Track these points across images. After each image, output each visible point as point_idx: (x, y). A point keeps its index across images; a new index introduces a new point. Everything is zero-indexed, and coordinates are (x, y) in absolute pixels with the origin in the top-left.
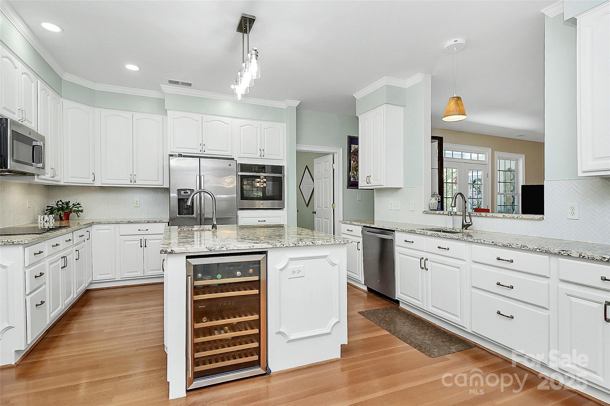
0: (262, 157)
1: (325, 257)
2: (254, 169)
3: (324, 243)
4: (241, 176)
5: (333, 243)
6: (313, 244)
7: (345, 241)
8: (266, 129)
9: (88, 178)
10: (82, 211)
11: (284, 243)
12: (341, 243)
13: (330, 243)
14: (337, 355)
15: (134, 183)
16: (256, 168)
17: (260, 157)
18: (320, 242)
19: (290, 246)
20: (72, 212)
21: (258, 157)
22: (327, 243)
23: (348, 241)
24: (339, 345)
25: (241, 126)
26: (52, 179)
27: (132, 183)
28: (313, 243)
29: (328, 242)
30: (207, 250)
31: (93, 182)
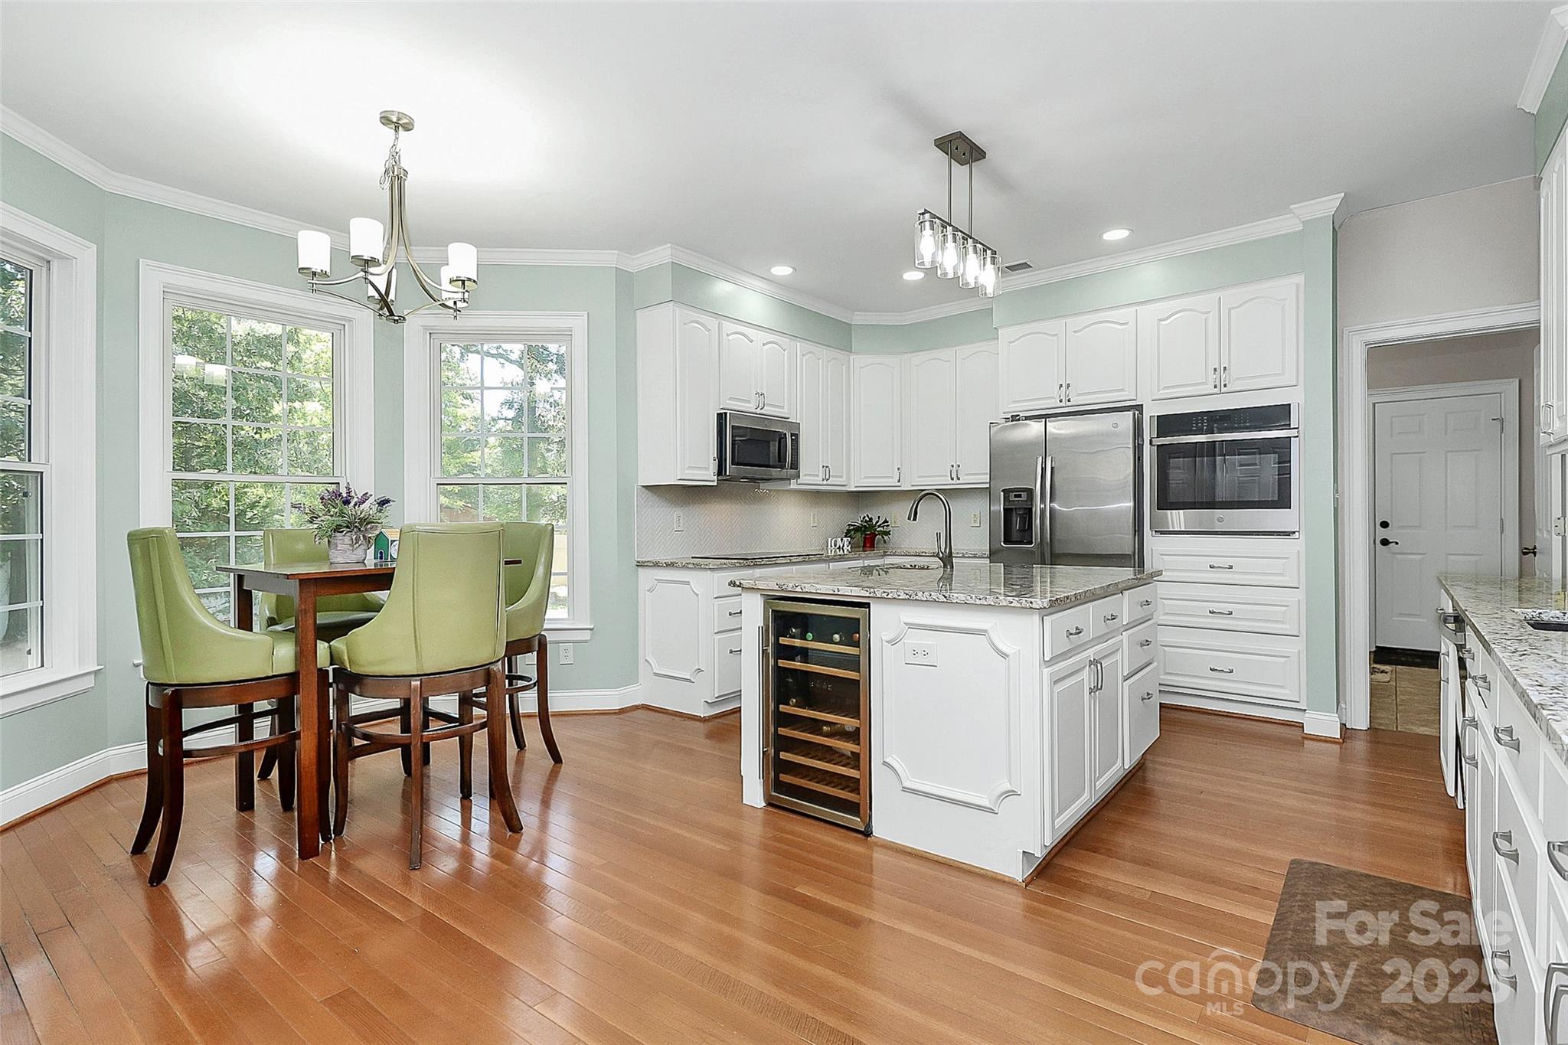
0: (1224, 390)
1: (982, 633)
2: (1197, 425)
3: (971, 601)
4: (1159, 448)
5: (993, 604)
6: (945, 600)
7: (1024, 602)
8: (1233, 308)
9: (892, 478)
10: (888, 533)
11: (889, 591)
12: (1012, 605)
13: (986, 603)
14: (1017, 872)
15: (958, 482)
16: (1202, 423)
17: (1217, 390)
18: (962, 598)
19: (900, 597)
20: (877, 535)
21: (1212, 392)
22: (978, 602)
23: (1031, 603)
24: (1019, 850)
25: (1160, 320)
26: (825, 482)
27: (953, 482)
28: (946, 597)
29: (980, 599)
30: (777, 588)
31: (899, 484)
